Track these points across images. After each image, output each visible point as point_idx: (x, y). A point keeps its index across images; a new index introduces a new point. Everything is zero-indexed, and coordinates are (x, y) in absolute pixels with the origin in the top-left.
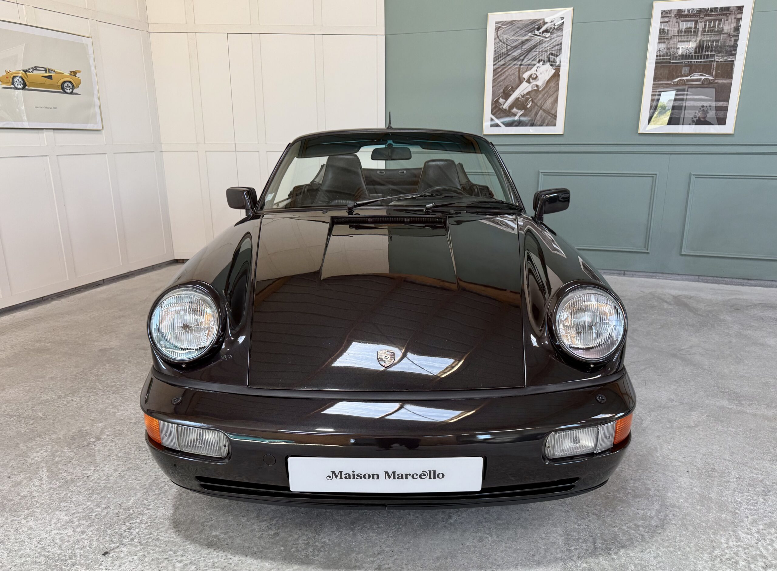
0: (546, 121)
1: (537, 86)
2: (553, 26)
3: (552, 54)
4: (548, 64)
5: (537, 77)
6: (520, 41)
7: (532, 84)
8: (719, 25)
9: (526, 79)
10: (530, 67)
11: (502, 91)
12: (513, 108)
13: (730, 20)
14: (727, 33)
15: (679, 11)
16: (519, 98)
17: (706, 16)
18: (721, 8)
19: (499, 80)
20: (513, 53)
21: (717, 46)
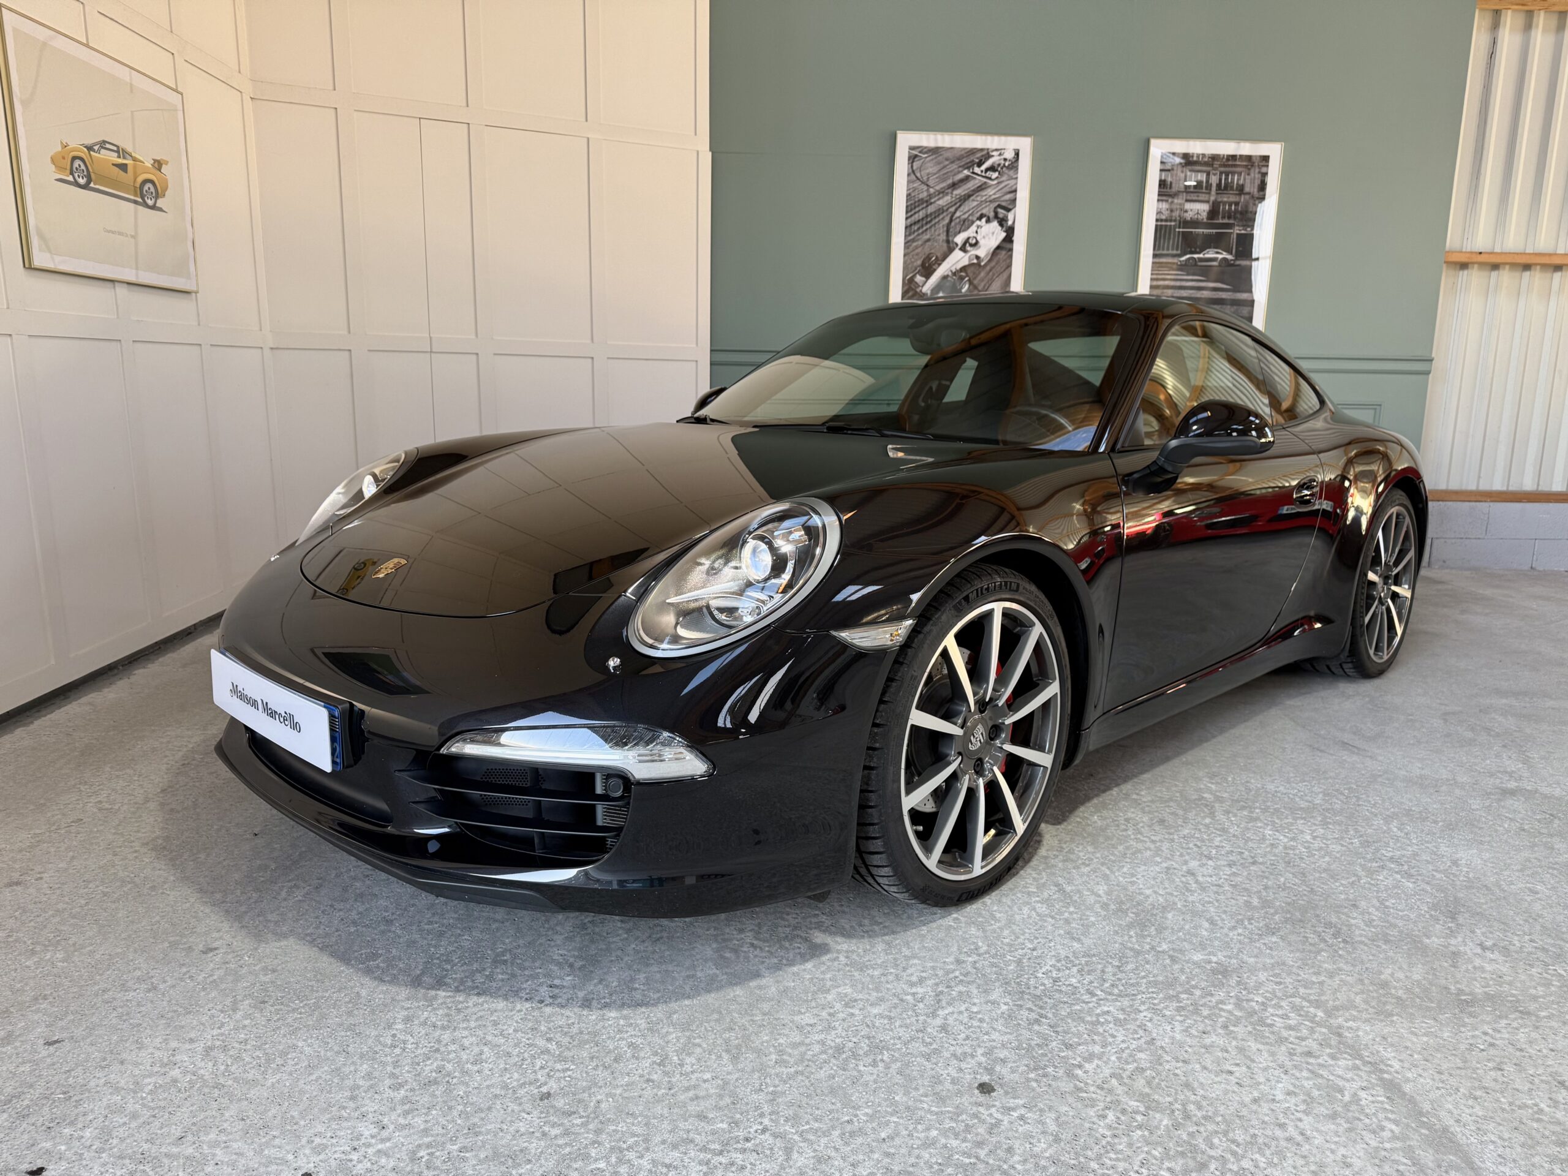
6: (950, 181)
8: (1238, 180)
13: (1252, 175)
14: (1249, 193)
15: (1186, 156)
17: (1221, 166)
18: (1240, 156)
19: (915, 244)
20: (939, 199)
21: (1237, 211)
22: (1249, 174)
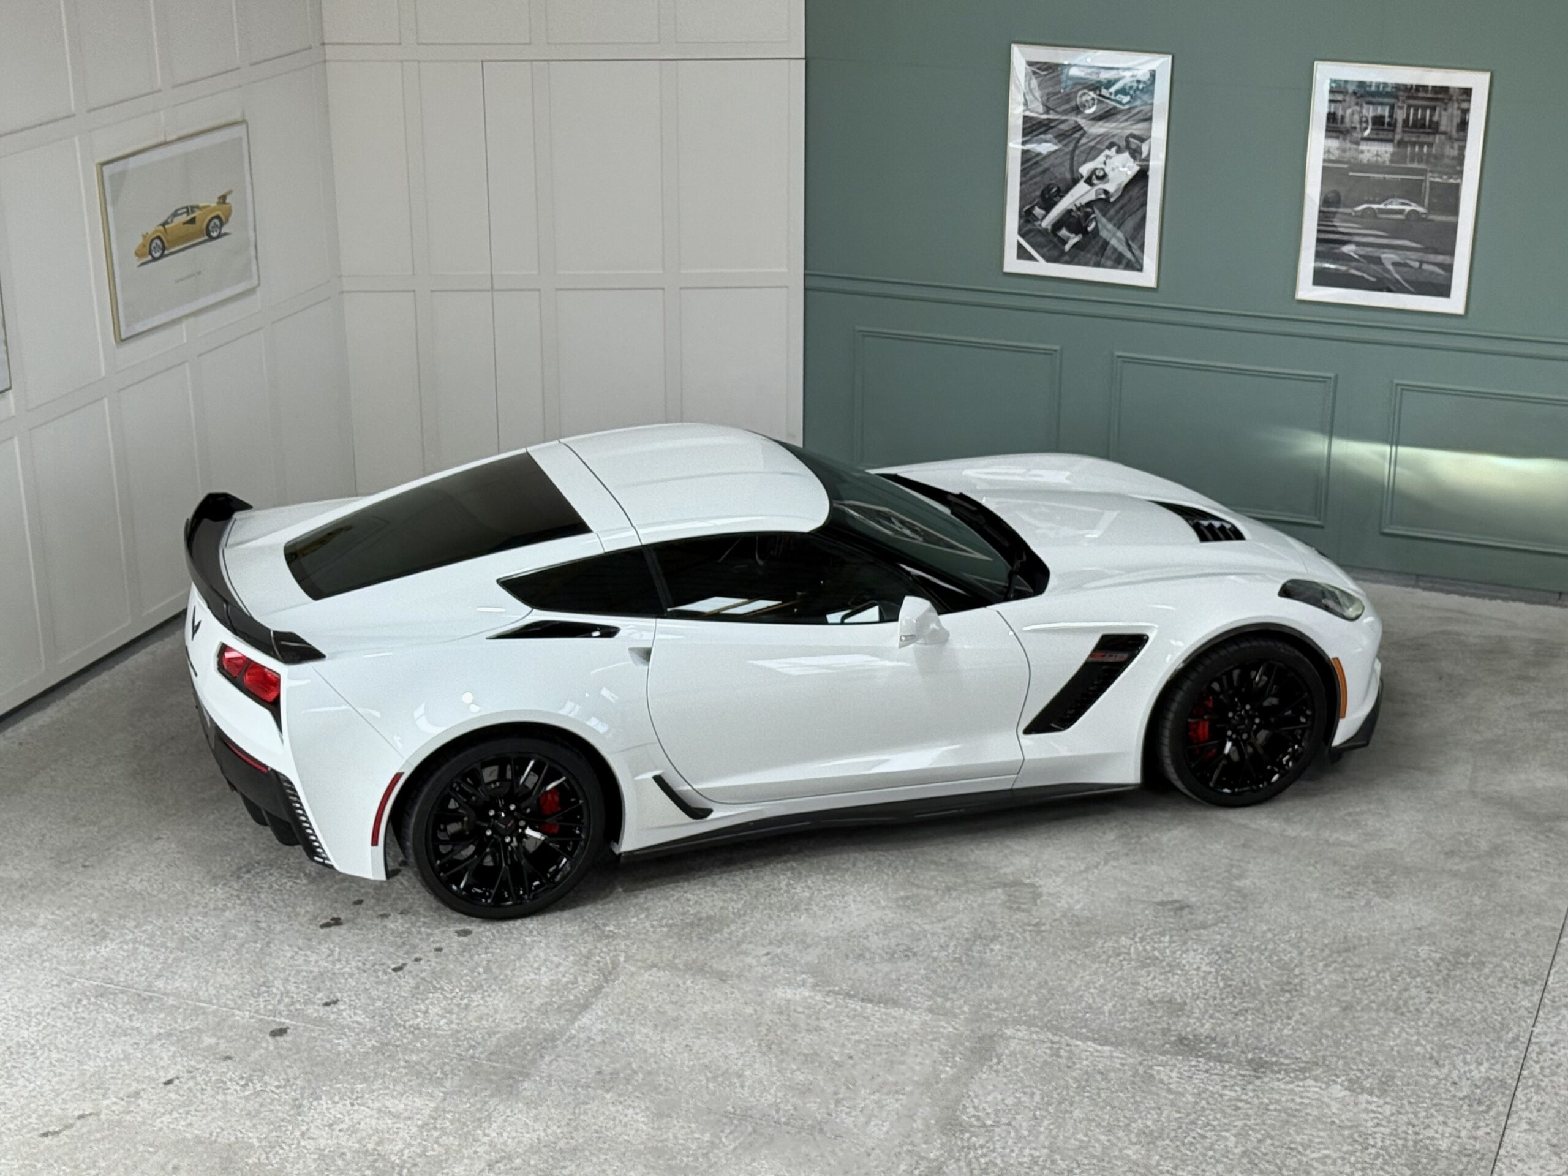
0: (1124, 261)
1: (1106, 192)
2: (1135, 84)
3: (1132, 135)
4: (1126, 155)
5: (1105, 175)
6: (1073, 104)
7: (1096, 188)
8: (1431, 116)
9: (1085, 176)
10: (1093, 153)
11: (1038, 193)
12: (1060, 229)
13: (1450, 110)
14: (1445, 133)
15: (1361, 84)
16: (1071, 210)
17: (1409, 98)
18: (1434, 87)
19: (1032, 173)
21: (1429, 154)
22: (1445, 110)
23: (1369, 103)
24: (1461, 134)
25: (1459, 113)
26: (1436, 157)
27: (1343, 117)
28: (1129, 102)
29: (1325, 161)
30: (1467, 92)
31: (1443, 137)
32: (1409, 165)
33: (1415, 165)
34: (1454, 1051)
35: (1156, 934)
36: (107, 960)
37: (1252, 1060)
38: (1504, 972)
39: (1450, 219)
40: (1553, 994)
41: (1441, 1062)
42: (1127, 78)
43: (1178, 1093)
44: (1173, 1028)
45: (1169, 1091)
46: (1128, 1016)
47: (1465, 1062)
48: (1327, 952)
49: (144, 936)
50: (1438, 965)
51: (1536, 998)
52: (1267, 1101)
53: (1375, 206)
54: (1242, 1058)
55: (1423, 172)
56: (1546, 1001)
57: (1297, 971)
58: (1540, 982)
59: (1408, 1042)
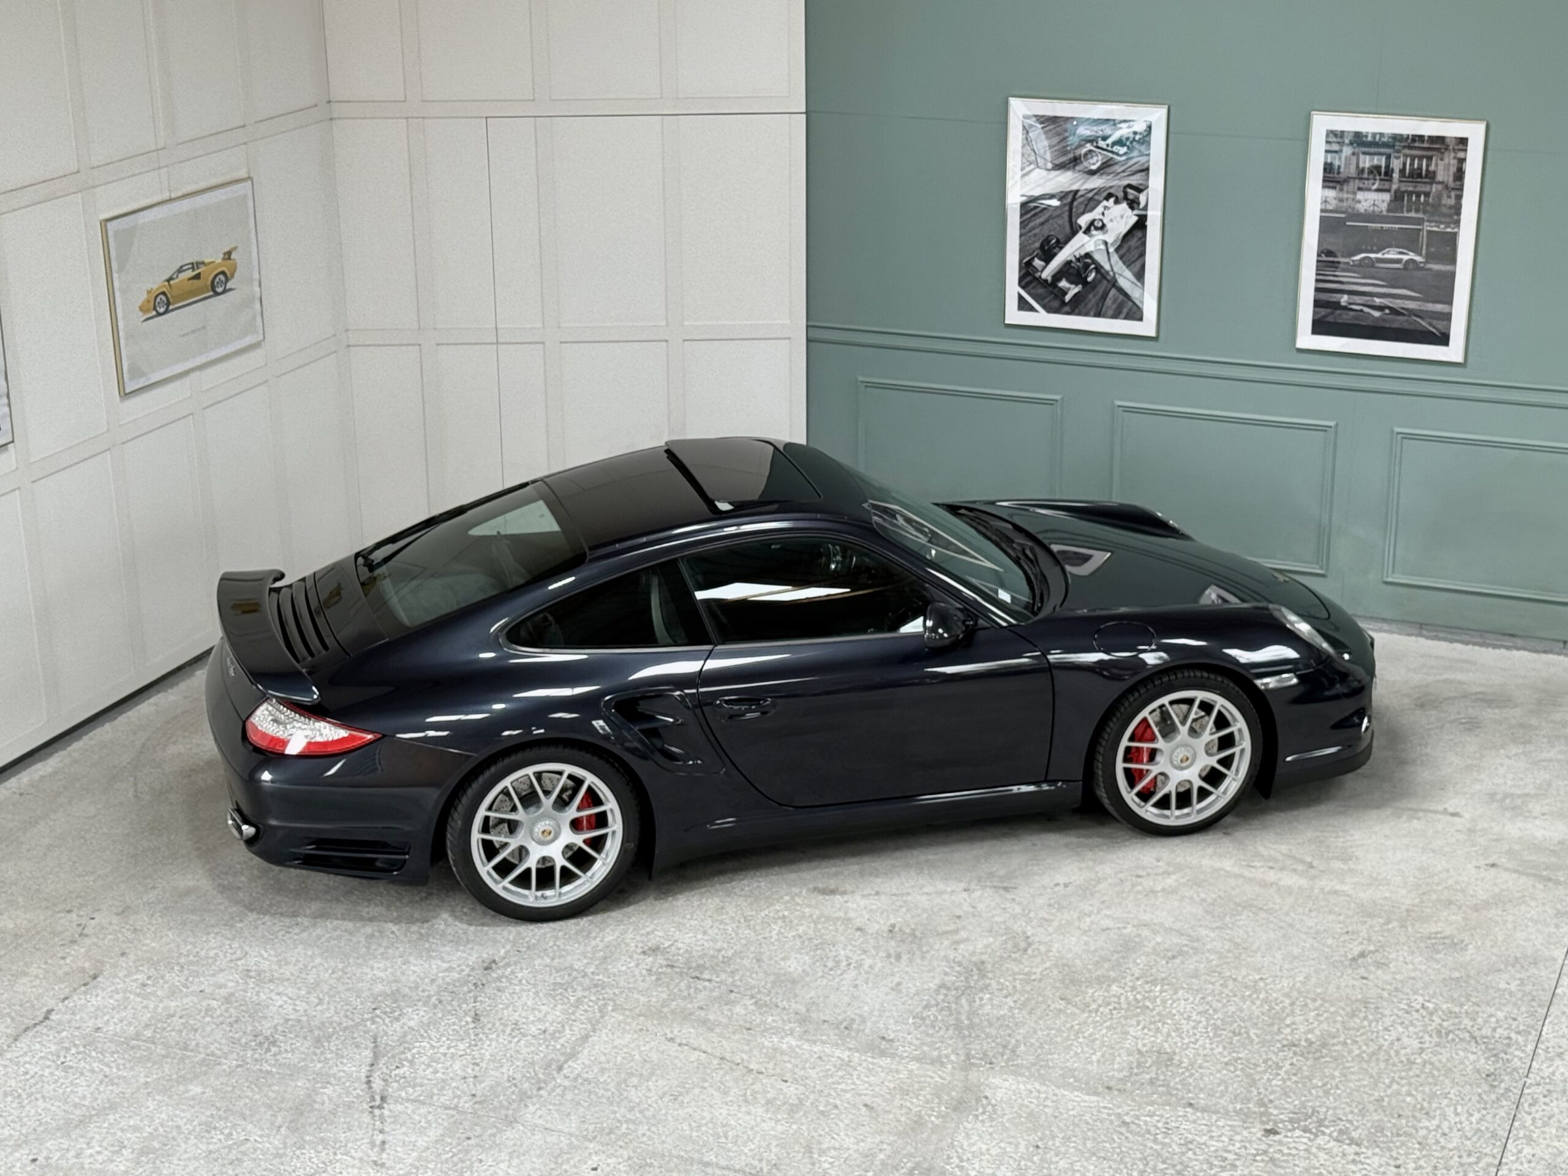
0: (1125, 311)
1: (1105, 242)
2: (1132, 135)
3: (1130, 186)
4: (1124, 206)
5: (1103, 226)
6: (1071, 156)
7: (1095, 239)
8: (1428, 166)
9: (1084, 226)
10: (1092, 204)
11: (1037, 245)
12: (1060, 280)
13: (1446, 160)
15: (1358, 135)
16: (1071, 261)
17: (1404, 147)
18: (1429, 137)
19: (1032, 224)
21: (1426, 203)
23: (1364, 153)
24: (1458, 183)
25: (1456, 162)
26: (1433, 206)
27: (1339, 167)
28: (1125, 154)
29: (1322, 211)
30: (1463, 141)
31: (1440, 187)
32: (1406, 214)
33: (1413, 214)
34: (1445, 1102)
35: (1147, 982)
36: (98, 1009)
37: (1241, 1109)
38: (1497, 1021)
39: (1449, 268)
40: (1548, 1044)
41: (1432, 1114)
42: (1124, 131)
43: (1164, 1145)
44: (1162, 1077)
45: (1155, 1141)
46: (1116, 1067)
47: (1457, 1114)
48: (1319, 1002)
49: (135, 984)
50: (1431, 1014)
51: (1530, 1048)
52: (1254, 1152)
53: (1372, 256)
54: (1231, 1108)
55: (1420, 221)
56: (1539, 1051)
57: (1288, 1022)
58: (1533, 1032)
59: (1399, 1093)
